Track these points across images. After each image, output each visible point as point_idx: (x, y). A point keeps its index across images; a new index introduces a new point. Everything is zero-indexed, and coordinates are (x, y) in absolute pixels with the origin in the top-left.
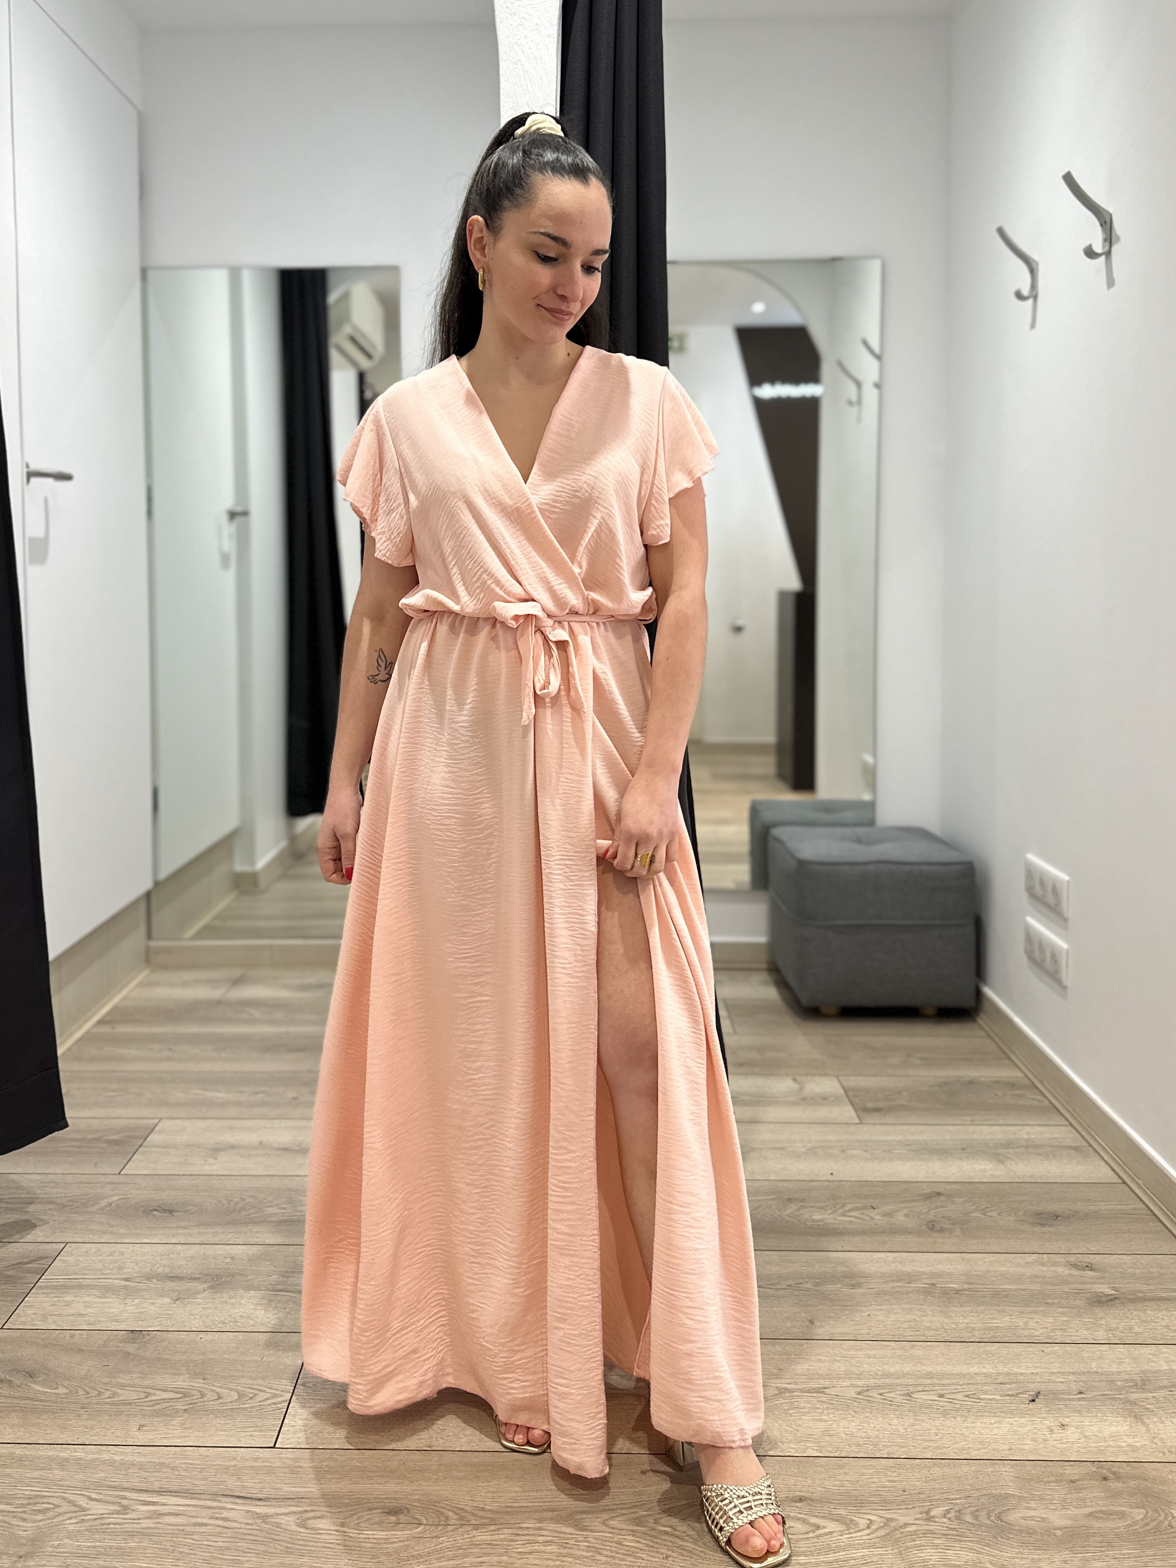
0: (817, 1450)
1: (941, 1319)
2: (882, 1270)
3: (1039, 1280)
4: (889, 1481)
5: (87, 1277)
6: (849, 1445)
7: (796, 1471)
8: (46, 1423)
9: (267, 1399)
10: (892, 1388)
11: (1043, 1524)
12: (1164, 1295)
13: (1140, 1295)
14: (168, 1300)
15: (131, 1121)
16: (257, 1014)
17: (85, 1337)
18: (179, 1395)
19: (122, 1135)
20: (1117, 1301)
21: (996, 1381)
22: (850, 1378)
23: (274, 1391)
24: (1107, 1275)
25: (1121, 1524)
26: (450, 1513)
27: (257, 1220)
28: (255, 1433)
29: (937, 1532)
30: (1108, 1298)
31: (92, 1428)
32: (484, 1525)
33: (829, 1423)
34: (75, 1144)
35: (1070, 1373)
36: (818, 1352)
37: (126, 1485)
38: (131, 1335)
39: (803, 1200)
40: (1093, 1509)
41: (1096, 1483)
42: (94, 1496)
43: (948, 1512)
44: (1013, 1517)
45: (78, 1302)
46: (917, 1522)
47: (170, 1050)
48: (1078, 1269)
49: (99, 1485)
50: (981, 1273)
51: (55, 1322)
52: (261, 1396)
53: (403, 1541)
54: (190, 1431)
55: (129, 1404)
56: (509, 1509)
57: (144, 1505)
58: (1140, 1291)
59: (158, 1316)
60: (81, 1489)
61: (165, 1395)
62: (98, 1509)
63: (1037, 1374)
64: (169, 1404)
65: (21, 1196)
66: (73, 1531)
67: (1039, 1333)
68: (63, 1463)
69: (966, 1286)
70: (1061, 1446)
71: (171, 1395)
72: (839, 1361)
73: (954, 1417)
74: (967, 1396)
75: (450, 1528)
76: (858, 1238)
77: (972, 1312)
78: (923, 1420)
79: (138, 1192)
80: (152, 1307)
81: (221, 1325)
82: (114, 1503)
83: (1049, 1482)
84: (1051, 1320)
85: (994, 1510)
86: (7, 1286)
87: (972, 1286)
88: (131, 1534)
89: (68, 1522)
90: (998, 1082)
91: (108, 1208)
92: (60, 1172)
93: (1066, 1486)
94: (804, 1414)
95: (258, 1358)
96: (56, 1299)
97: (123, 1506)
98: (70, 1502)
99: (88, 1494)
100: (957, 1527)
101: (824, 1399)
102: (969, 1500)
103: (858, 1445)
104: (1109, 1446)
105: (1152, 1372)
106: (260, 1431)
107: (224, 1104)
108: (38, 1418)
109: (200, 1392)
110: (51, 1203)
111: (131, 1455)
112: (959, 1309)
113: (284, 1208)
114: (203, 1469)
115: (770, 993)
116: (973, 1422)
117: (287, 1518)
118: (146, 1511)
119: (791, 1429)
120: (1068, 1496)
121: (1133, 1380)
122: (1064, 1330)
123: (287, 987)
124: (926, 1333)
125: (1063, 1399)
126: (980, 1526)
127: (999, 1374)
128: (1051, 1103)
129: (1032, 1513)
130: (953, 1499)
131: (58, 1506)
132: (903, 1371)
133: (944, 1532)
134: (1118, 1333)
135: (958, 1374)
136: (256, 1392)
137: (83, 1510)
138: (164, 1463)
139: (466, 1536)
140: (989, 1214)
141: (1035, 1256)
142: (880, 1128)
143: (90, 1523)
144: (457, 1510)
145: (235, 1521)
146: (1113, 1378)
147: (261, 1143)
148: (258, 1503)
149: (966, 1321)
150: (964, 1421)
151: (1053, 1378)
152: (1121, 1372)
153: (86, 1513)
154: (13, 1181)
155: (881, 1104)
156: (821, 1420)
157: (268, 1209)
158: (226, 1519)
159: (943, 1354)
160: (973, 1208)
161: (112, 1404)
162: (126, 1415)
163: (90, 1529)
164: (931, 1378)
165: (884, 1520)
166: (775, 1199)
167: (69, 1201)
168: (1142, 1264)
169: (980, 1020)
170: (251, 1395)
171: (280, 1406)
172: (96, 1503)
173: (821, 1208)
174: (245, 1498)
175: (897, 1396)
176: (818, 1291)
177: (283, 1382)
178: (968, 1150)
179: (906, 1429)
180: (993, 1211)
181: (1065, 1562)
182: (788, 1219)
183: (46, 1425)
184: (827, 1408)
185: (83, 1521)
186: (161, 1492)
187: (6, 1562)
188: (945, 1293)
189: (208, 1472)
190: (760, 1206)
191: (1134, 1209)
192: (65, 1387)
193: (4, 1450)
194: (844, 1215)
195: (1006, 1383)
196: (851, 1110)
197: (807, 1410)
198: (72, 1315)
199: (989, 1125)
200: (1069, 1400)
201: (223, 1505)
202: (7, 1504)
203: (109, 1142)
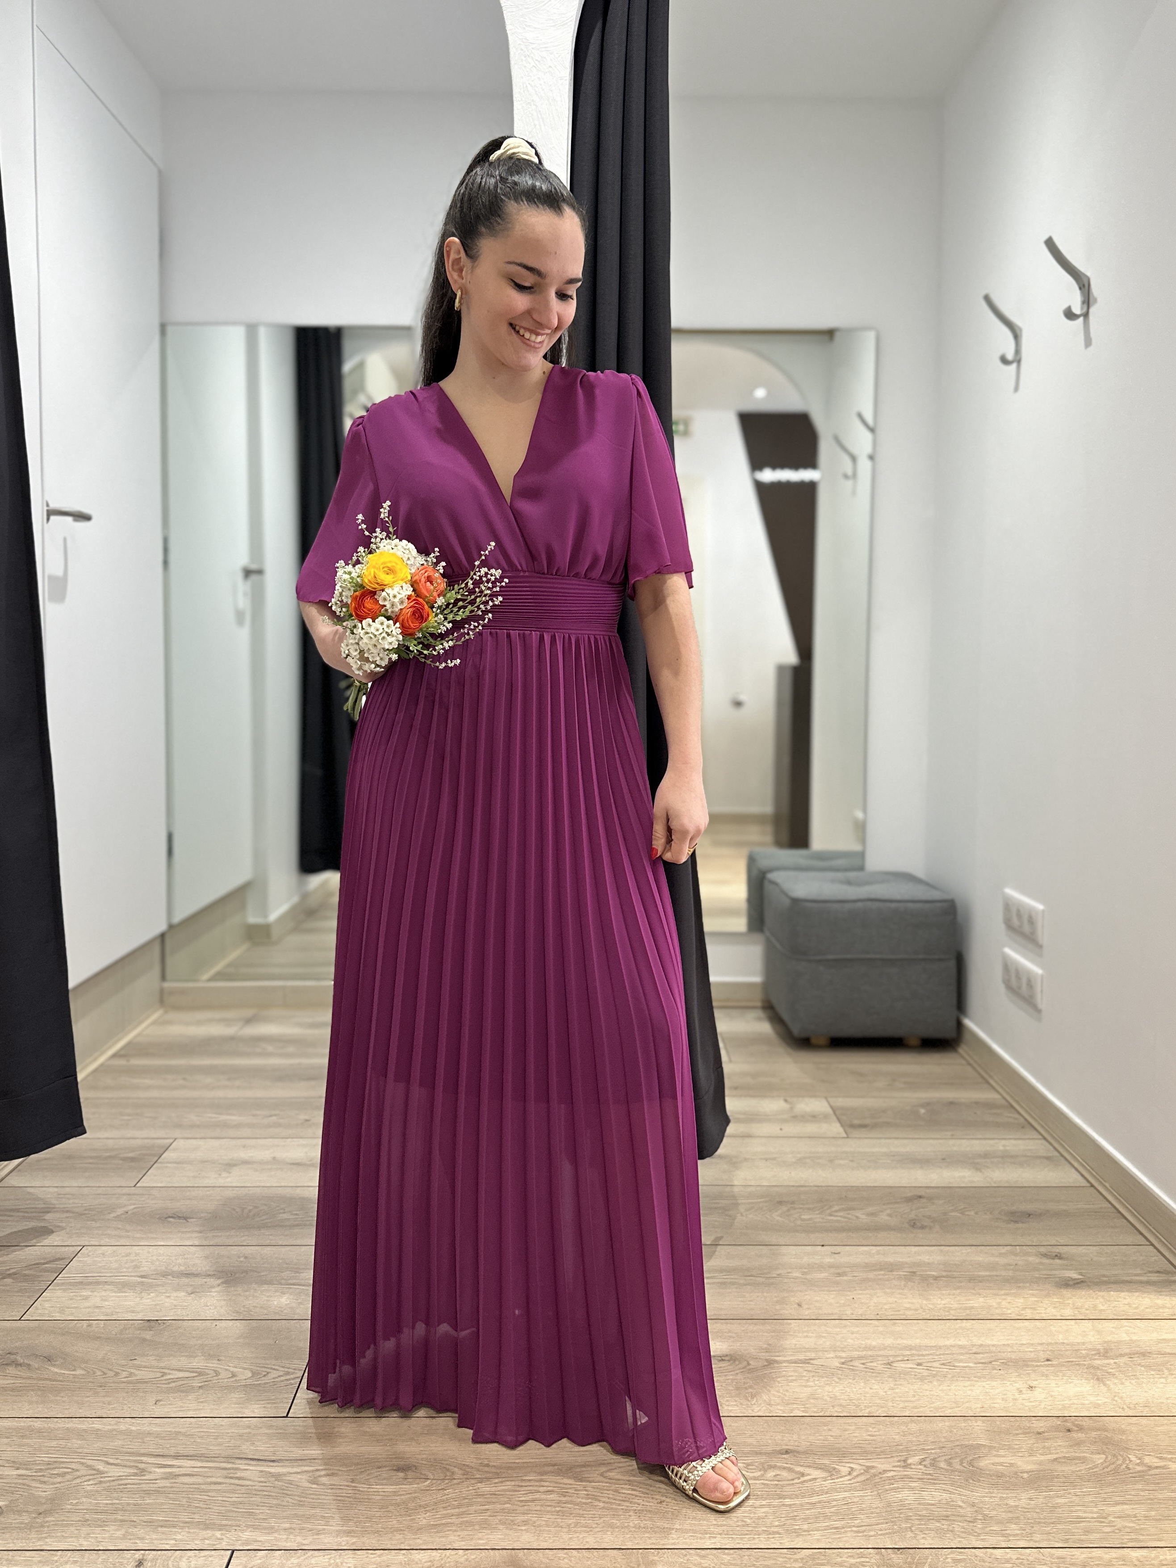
0: (803, 1411)
1: (920, 1301)
2: (866, 1261)
3: (1012, 1267)
4: (869, 1435)
5: (102, 1275)
6: (833, 1406)
7: (783, 1428)
8: (64, 1399)
9: (280, 1376)
10: (873, 1358)
11: (1013, 1469)
12: (1128, 1278)
13: (1105, 1279)
14: (184, 1294)
15: (146, 1141)
16: (270, 1048)
17: (102, 1326)
18: (195, 1374)
19: (138, 1153)
20: (1085, 1284)
21: (970, 1352)
22: (835, 1351)
23: (287, 1370)
24: (1072, 1263)
25: (1083, 1467)
26: (456, 1469)
27: (269, 1225)
28: (269, 1406)
29: (913, 1476)
30: (1075, 1282)
31: (109, 1403)
32: (488, 1479)
33: (814, 1388)
34: (91, 1161)
35: (1039, 1344)
36: (806, 1330)
37: (142, 1451)
38: (147, 1324)
39: (793, 1203)
40: (1055, 1456)
41: (1061, 1434)
42: (111, 1461)
43: (924, 1460)
44: (983, 1463)
45: (96, 1296)
46: (894, 1469)
47: (184, 1079)
48: (1048, 1258)
49: (116, 1452)
50: (957, 1263)
51: (72, 1314)
52: (274, 1374)
53: (411, 1493)
54: (206, 1404)
55: (146, 1382)
56: (513, 1465)
57: (161, 1467)
58: (1104, 1276)
59: (173, 1307)
60: (99, 1455)
61: (181, 1374)
62: (115, 1472)
63: (1008, 1345)
64: (185, 1382)
65: (37, 1206)
66: (91, 1491)
67: (1011, 1312)
68: (81, 1434)
69: (944, 1274)
70: (1029, 1404)
71: (187, 1374)
72: (824, 1337)
73: (931, 1382)
74: (943, 1364)
75: (455, 1481)
76: (844, 1234)
77: (949, 1295)
78: (902, 1385)
79: (153, 1202)
80: (167, 1300)
81: (234, 1315)
82: (130, 1467)
83: (1017, 1434)
84: (1022, 1300)
85: (966, 1458)
86: (24, 1284)
87: (949, 1274)
88: (148, 1493)
89: (86, 1483)
90: (976, 1103)
91: (123, 1216)
92: (76, 1185)
93: (1034, 1437)
94: (792, 1381)
95: (272, 1342)
96: (72, 1294)
97: (140, 1469)
98: (88, 1466)
99: (106, 1459)
100: (931, 1472)
101: (810, 1369)
102: (944, 1450)
103: (841, 1406)
104: (1073, 1404)
105: (1113, 1342)
106: (273, 1403)
107: (238, 1126)
108: (57, 1396)
109: (215, 1371)
110: (67, 1212)
111: (145, 1426)
112: (937, 1293)
113: (296, 1214)
114: (218, 1436)
115: (765, 1028)
116: (948, 1386)
117: (299, 1476)
118: (165, 1473)
119: (780, 1394)
120: (1035, 1445)
121: (1097, 1349)
122: (1034, 1309)
123: (300, 1025)
124: (908, 1313)
125: (1032, 1366)
126: (952, 1471)
127: (973, 1346)
128: (1026, 1120)
129: (1002, 1460)
130: (928, 1450)
131: (77, 1470)
132: (883, 1345)
133: (921, 1477)
134: (1083, 1311)
135: (935, 1346)
136: (269, 1370)
137: (102, 1473)
138: (180, 1432)
139: (471, 1488)
140: (967, 1213)
141: (1009, 1248)
142: (866, 1141)
143: (108, 1484)
144: (462, 1467)
145: (250, 1480)
146: (1076, 1348)
147: (274, 1158)
148: (272, 1464)
149: (943, 1302)
150: (940, 1385)
151: (1022, 1348)
152: (1086, 1342)
153: (103, 1475)
154: (29, 1193)
155: (867, 1121)
156: (806, 1386)
157: (281, 1215)
158: (239, 1478)
159: (921, 1329)
160: (951, 1208)
161: (129, 1382)
162: (143, 1392)
163: (108, 1489)
164: (911, 1350)
165: (864, 1468)
166: (766, 1202)
167: (85, 1210)
168: (1107, 1253)
169: (961, 1050)
170: (264, 1373)
171: (292, 1382)
172: (113, 1467)
173: (809, 1209)
174: (259, 1460)
175: (878, 1365)
176: (805, 1279)
177: (296, 1361)
178: (948, 1160)
179: (885, 1392)
180: (970, 1211)
181: (1030, 1499)
182: (778, 1218)
183: (64, 1402)
184: (813, 1376)
185: (101, 1482)
186: (177, 1457)
187: (26, 1518)
188: (924, 1279)
189: (223, 1438)
190: (752, 1208)
191: (1101, 1208)
192: (83, 1369)
193: (23, 1423)
194: (831, 1215)
195: (982, 1353)
196: (838, 1125)
197: (794, 1378)
198: (89, 1307)
199: (968, 1139)
200: (1037, 1366)
201: (237, 1466)
202: (27, 1469)
203: (124, 1159)
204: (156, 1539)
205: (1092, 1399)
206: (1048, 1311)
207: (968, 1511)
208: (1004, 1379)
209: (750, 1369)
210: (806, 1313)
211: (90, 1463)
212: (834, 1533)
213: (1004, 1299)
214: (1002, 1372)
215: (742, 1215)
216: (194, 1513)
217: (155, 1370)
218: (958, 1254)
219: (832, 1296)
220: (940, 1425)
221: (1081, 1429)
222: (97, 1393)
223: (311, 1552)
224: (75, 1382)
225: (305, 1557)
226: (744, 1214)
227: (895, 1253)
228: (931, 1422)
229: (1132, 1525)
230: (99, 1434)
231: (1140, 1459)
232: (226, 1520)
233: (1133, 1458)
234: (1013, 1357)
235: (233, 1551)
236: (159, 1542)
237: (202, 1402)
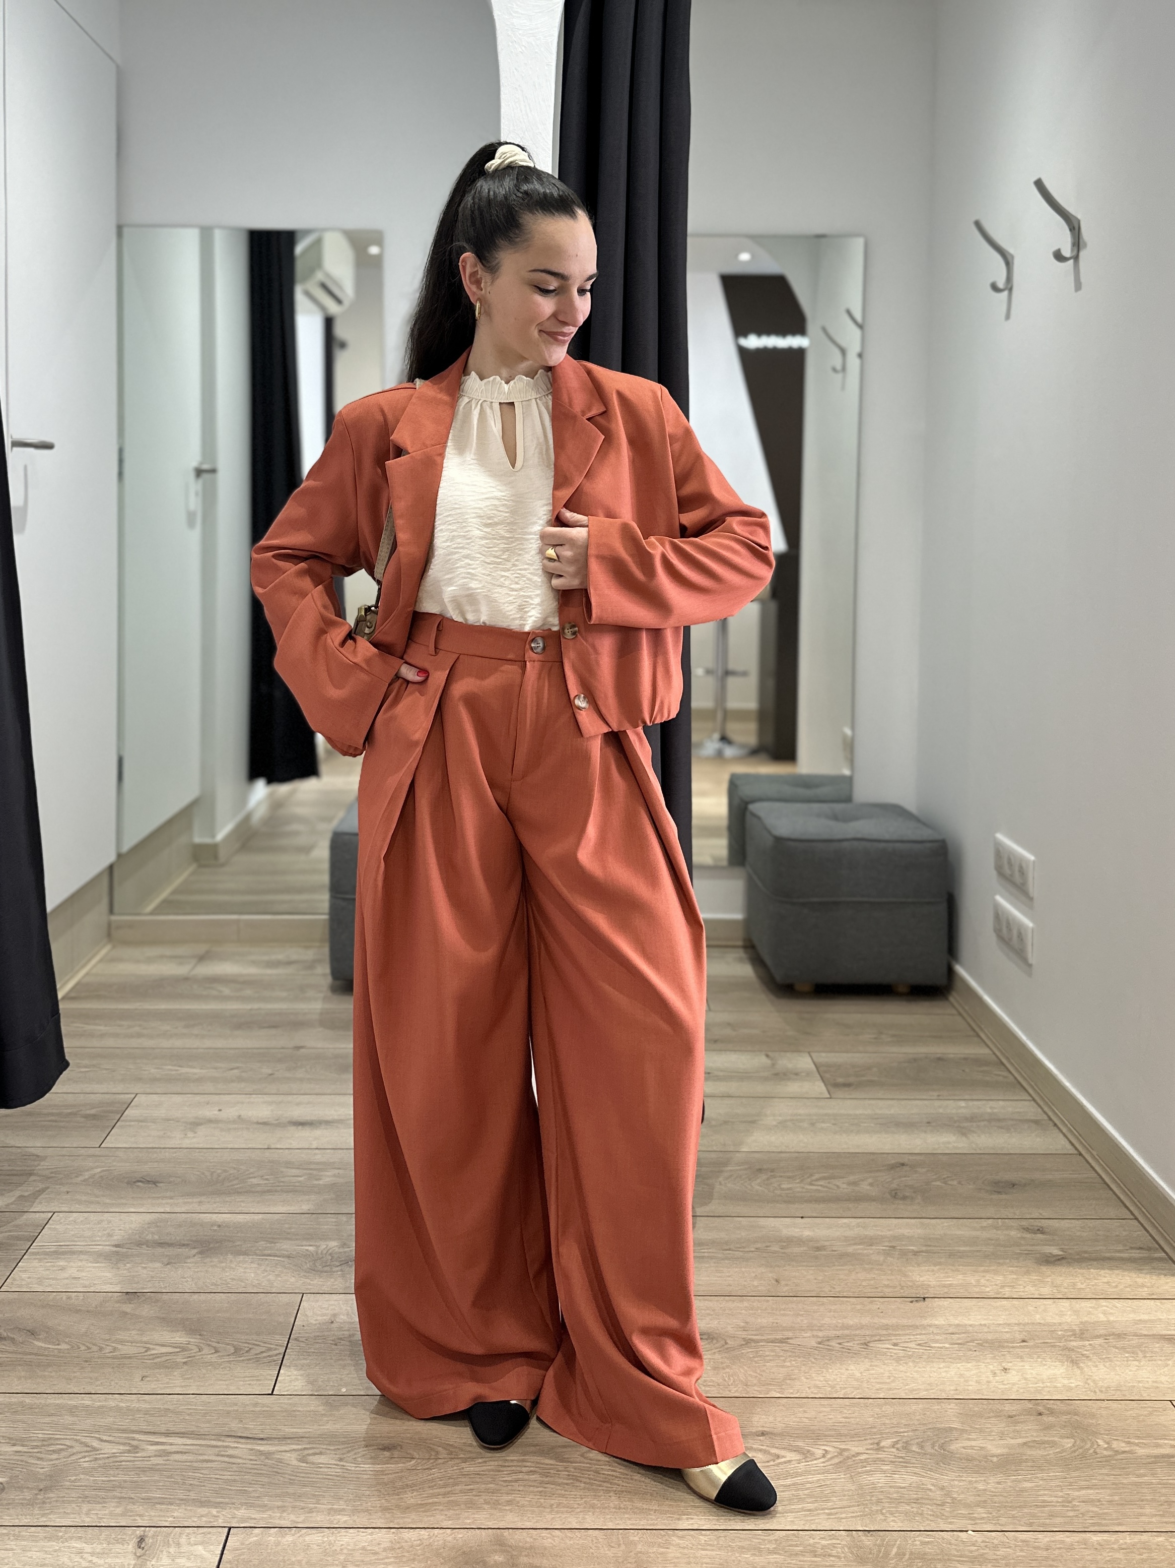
1: (899, 1277)
2: (846, 1235)
3: (993, 1242)
4: (845, 1418)
5: (77, 1244)
6: (809, 1387)
8: (51, 1374)
9: (262, 1353)
10: (850, 1338)
11: (981, 1453)
12: (1108, 1255)
13: (1086, 1255)
14: (160, 1265)
15: (109, 1096)
16: (228, 990)
17: (81, 1298)
18: (178, 1350)
19: (102, 1109)
20: (1064, 1261)
21: (947, 1332)
22: (812, 1330)
23: (269, 1346)
24: (1055, 1237)
25: (1052, 1451)
26: (440, 1449)
27: (240, 1190)
28: (252, 1383)
29: (886, 1459)
30: (1056, 1258)
31: (96, 1379)
32: (472, 1459)
33: (790, 1368)
34: (52, 1118)
35: (1016, 1324)
36: (783, 1307)
37: (133, 1428)
38: (126, 1296)
39: (772, 1171)
40: (1027, 1440)
41: (1033, 1418)
42: (105, 1438)
43: (896, 1443)
44: (955, 1446)
45: (72, 1267)
46: (868, 1451)
47: (140, 1026)
48: (1030, 1233)
49: (108, 1429)
50: (938, 1236)
51: (50, 1285)
52: (257, 1350)
53: (398, 1473)
54: (190, 1381)
55: (130, 1357)
57: (152, 1445)
58: (1086, 1252)
59: (150, 1279)
60: (92, 1432)
61: (165, 1350)
62: (109, 1449)
63: (985, 1325)
64: (169, 1358)
66: (87, 1468)
67: (989, 1290)
68: (72, 1410)
69: (924, 1248)
70: (1002, 1386)
72: (802, 1315)
73: (906, 1363)
74: (919, 1345)
75: (441, 1461)
76: (821, 1206)
77: (928, 1271)
78: (876, 1366)
79: (121, 1164)
80: (145, 1271)
81: (213, 1288)
82: (124, 1444)
83: (989, 1417)
84: (1001, 1278)
85: (938, 1441)
86: (7, 1255)
87: (929, 1248)
88: (142, 1470)
89: (82, 1460)
90: (965, 1059)
91: (90, 1180)
92: (39, 1145)
93: (1004, 1420)
95: (253, 1317)
96: (49, 1264)
97: (132, 1446)
98: (81, 1443)
99: (97, 1436)
100: (904, 1455)
101: (787, 1349)
102: (917, 1433)
103: (818, 1387)
104: (1047, 1387)
105: (1090, 1323)
106: (257, 1380)
107: (199, 1080)
108: (44, 1371)
109: (199, 1346)
111: (134, 1403)
112: (916, 1269)
113: (267, 1179)
114: (205, 1413)
115: (746, 971)
116: (924, 1367)
117: (289, 1455)
118: (156, 1451)
120: (1006, 1429)
121: (1074, 1330)
122: (1013, 1287)
123: (257, 962)
124: (886, 1290)
125: (1007, 1347)
126: (925, 1454)
127: (951, 1325)
128: (1016, 1079)
130: (901, 1433)
131: (71, 1447)
134: (1062, 1289)
136: (250, 1346)
137: (95, 1449)
138: (168, 1410)
139: (455, 1467)
140: (950, 1182)
141: (990, 1221)
142: (849, 1102)
143: (103, 1461)
144: (447, 1446)
145: (239, 1458)
146: (1054, 1328)
148: (260, 1442)
149: (922, 1279)
150: (916, 1367)
151: (1000, 1329)
152: (1063, 1323)
153: (98, 1452)
155: (851, 1080)
156: (783, 1367)
157: (251, 1180)
158: (228, 1457)
159: (899, 1308)
160: (934, 1177)
161: (114, 1358)
162: (128, 1368)
163: (104, 1467)
164: (887, 1329)
165: (838, 1450)
166: (746, 1169)
167: (52, 1173)
168: (1089, 1227)
169: (951, 999)
170: (247, 1349)
171: (275, 1358)
172: (106, 1444)
173: (789, 1177)
174: (248, 1438)
175: (854, 1345)
176: (784, 1253)
177: (277, 1337)
178: (933, 1123)
179: (861, 1373)
180: (953, 1180)
181: (999, 1483)
182: (758, 1187)
183: (51, 1377)
184: (790, 1356)
185: (96, 1459)
186: (167, 1434)
187: (28, 1495)
188: (904, 1254)
189: (210, 1416)
190: (731, 1176)
191: (1088, 1178)
192: (66, 1343)
193: (14, 1399)
194: (811, 1184)
195: (956, 1333)
196: (822, 1085)
197: (771, 1358)
198: (67, 1278)
199: (954, 1100)
200: (1013, 1347)
201: (227, 1444)
202: (23, 1446)
203: (86, 1117)
204: (155, 1516)
205: (1066, 1382)
206: (1026, 1289)
207: (938, 1495)
208: (979, 1361)
209: (727, 1349)
210: (784, 1289)
211: (84, 1439)
212: (805, 1516)
213: (984, 1276)
214: (977, 1353)
215: (720, 1184)
216: (189, 1491)
217: (138, 1345)
218: (941, 1228)
219: (811, 1272)
220: (914, 1408)
221: (1052, 1412)
222: (83, 1368)
223: (305, 1530)
224: (59, 1357)
225: (298, 1535)
226: (723, 1182)
227: (876, 1226)
228: (905, 1404)
229: (1096, 1509)
230: (90, 1411)
231: (1108, 1443)
232: (222, 1497)
233: (1101, 1442)
234: (990, 1338)
235: (230, 1529)
236: (158, 1519)
237: (188, 1379)
